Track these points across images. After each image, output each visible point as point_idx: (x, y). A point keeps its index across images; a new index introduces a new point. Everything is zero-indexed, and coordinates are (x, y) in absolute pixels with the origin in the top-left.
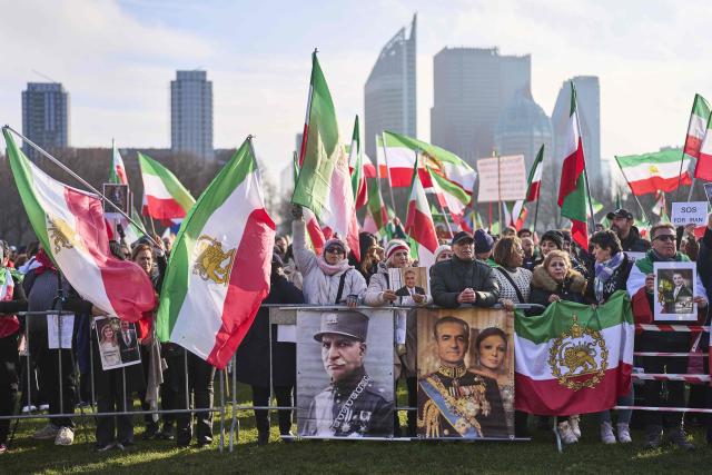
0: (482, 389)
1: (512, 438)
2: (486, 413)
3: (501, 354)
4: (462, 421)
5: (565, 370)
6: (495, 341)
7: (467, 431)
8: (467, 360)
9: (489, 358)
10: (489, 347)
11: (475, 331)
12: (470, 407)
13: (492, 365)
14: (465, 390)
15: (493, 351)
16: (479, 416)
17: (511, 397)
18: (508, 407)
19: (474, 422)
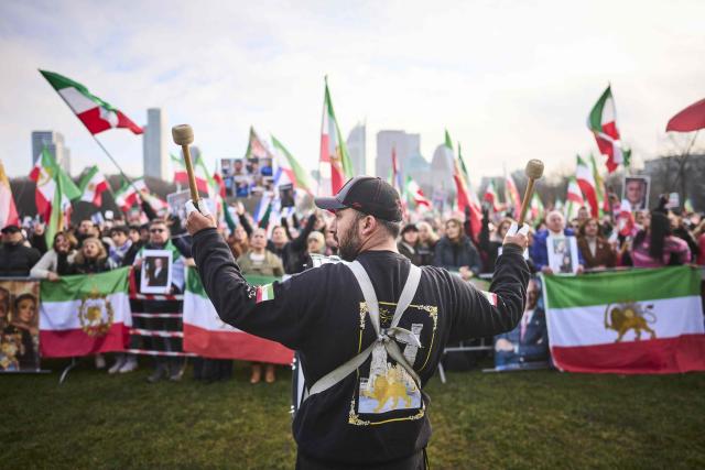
0: (20, 336)
1: (38, 370)
2: (22, 353)
3: (32, 313)
4: (5, 359)
5: (87, 322)
6: (29, 303)
7: (9, 366)
8: (9, 316)
9: (24, 314)
10: (24, 307)
11: (13, 296)
12: (11, 349)
13: (26, 320)
14: (9, 337)
15: (27, 310)
16: (18, 355)
17: (37, 342)
18: (36, 348)
19: (14, 359)
